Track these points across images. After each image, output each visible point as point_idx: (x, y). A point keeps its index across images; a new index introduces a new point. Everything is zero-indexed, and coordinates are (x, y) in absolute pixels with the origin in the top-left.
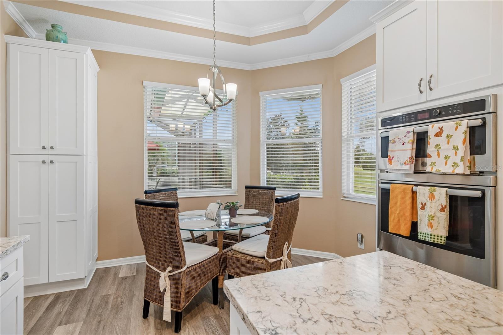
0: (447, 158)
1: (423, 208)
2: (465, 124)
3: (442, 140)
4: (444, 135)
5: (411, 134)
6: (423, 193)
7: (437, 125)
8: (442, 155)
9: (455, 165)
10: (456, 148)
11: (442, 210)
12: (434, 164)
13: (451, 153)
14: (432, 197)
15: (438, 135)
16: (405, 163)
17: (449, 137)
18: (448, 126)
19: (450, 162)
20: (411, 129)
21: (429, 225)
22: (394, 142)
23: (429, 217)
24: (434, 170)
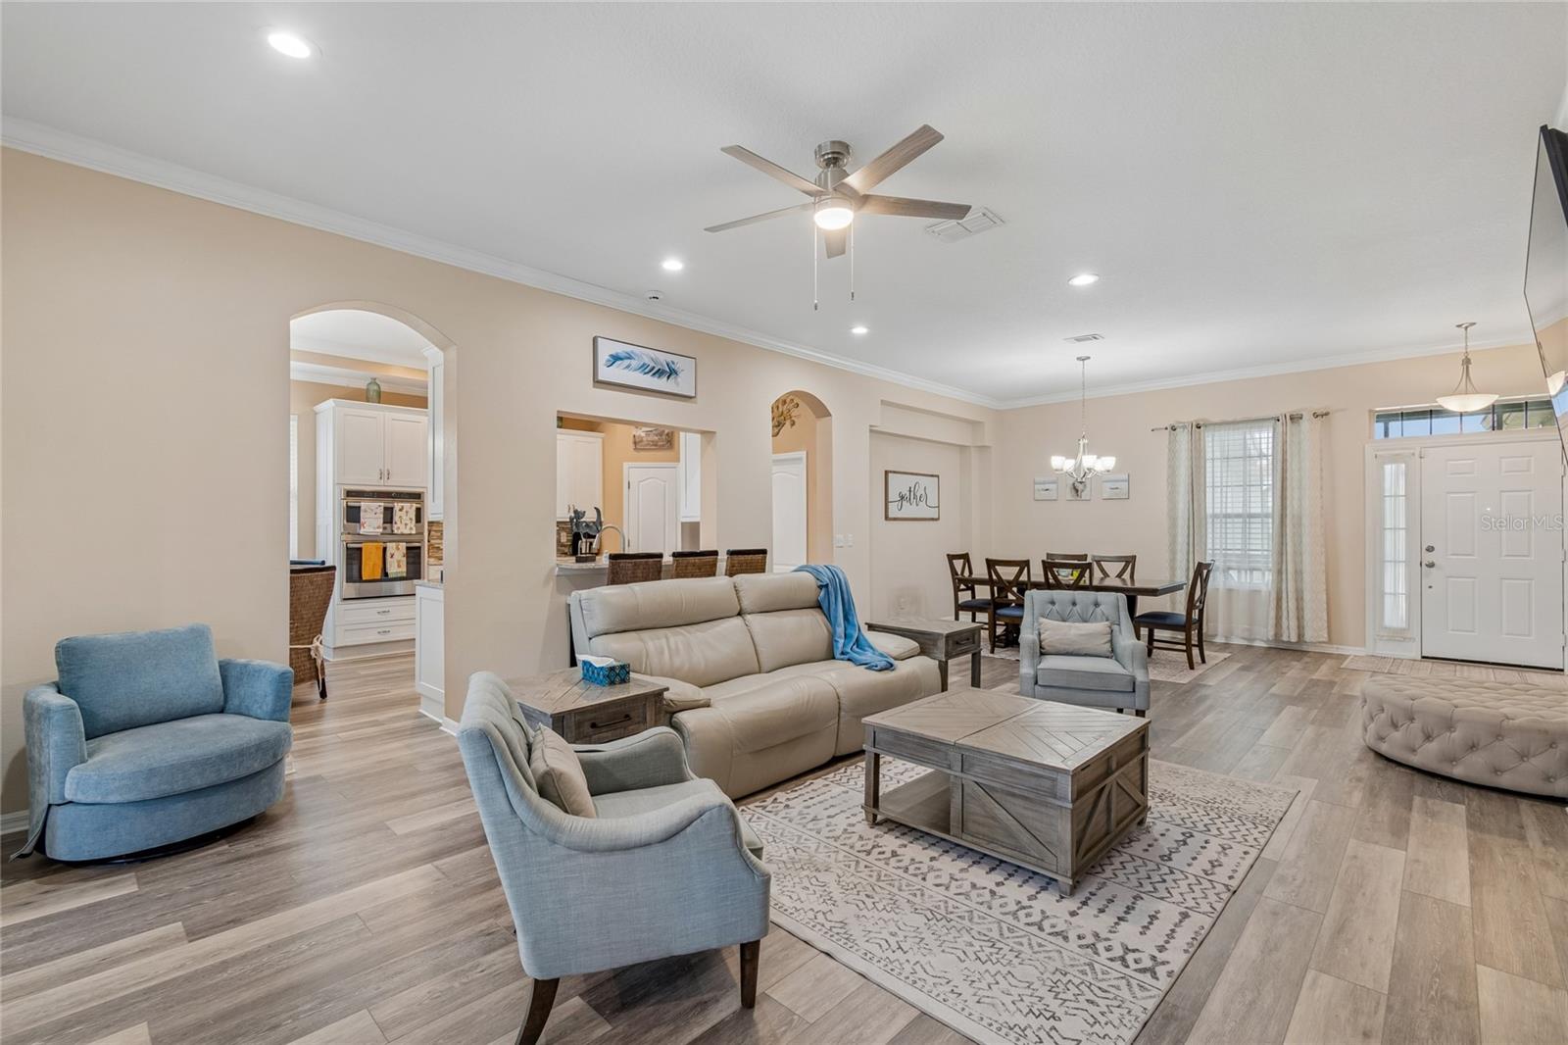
0: (406, 524)
1: (392, 557)
2: (415, 506)
3: (403, 513)
4: (406, 510)
5: (382, 508)
6: (392, 547)
7: (401, 504)
8: (404, 523)
9: (411, 529)
10: (411, 519)
11: (405, 556)
12: (398, 528)
13: (408, 522)
14: (398, 549)
15: (400, 510)
16: (379, 528)
18: (407, 505)
19: (408, 527)
20: (381, 504)
21: (399, 566)
22: (366, 511)
23: (399, 562)
24: (399, 532)
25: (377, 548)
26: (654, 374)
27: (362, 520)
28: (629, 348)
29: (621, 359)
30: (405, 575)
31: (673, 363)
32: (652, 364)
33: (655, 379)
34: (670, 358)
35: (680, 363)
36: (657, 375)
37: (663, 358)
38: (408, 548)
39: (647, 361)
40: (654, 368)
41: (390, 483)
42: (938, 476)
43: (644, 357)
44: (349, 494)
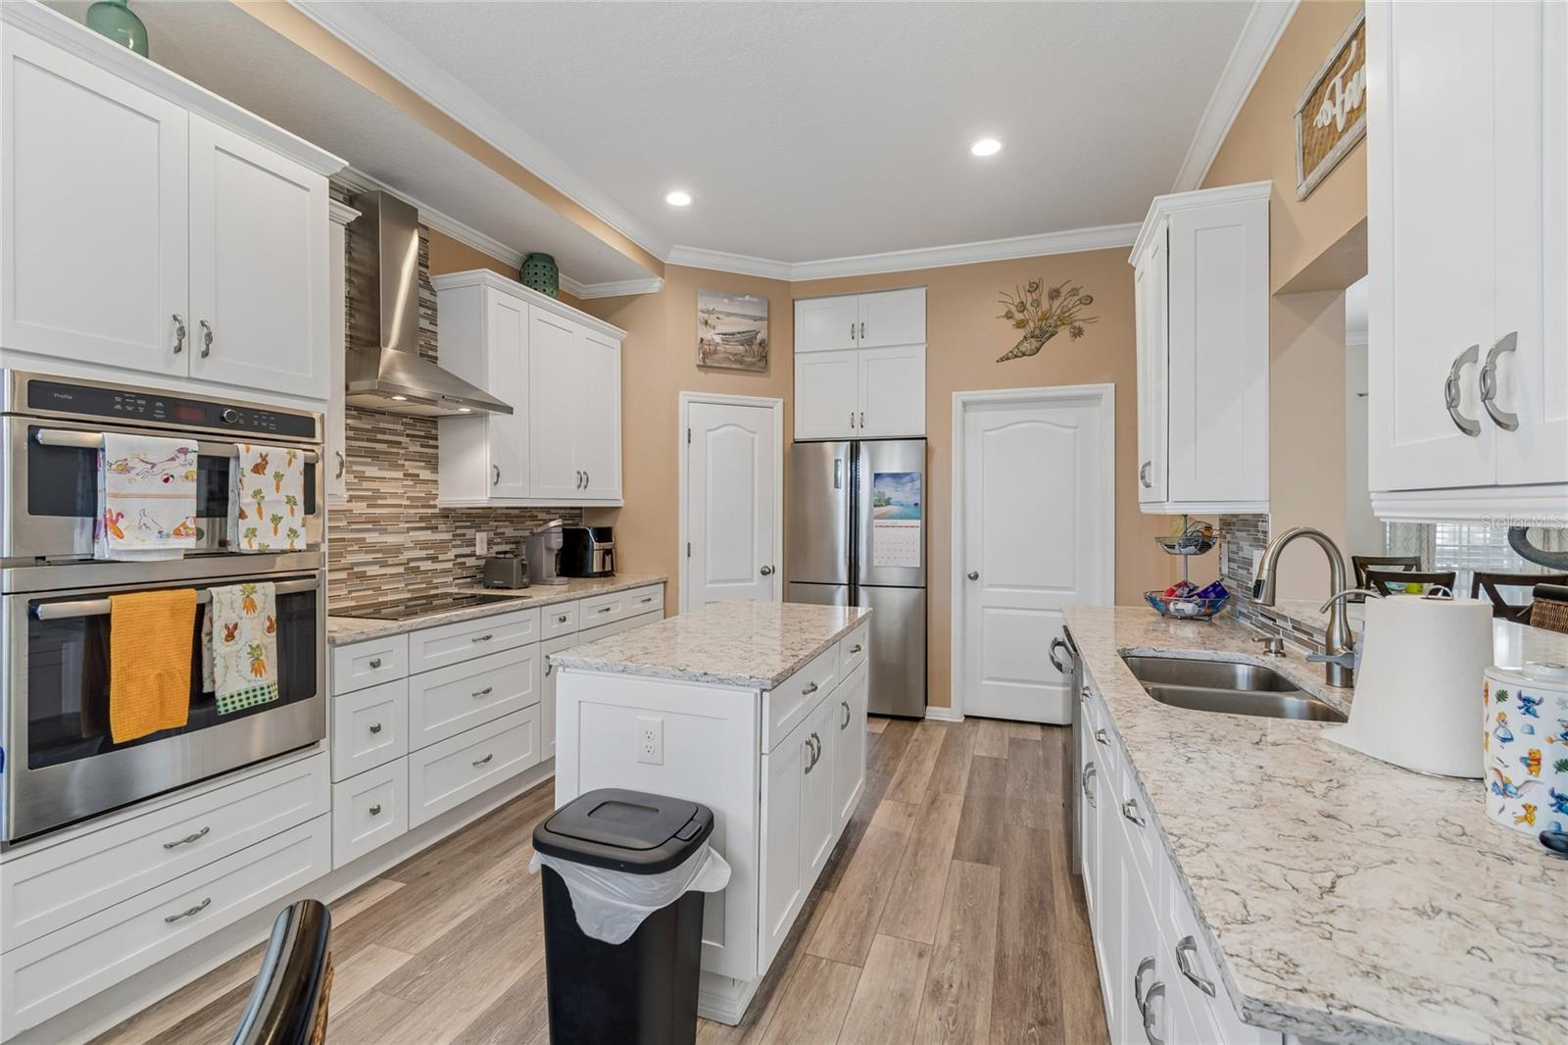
0: (276, 519)
1: (230, 636)
2: (296, 458)
3: (266, 481)
4: (270, 471)
5: (193, 457)
6: (226, 603)
7: (257, 449)
8: (267, 514)
9: (293, 533)
10: (291, 501)
11: (269, 630)
12: (252, 533)
13: (283, 510)
14: (250, 606)
15: (258, 469)
16: (177, 533)
17: (278, 476)
18: (277, 454)
19: (283, 527)
20: (192, 444)
21: (257, 668)
22: (125, 468)
23: (255, 651)
24: (256, 547)
25: (174, 612)
27: (106, 504)
30: (275, 695)
38: (281, 599)
41: (209, 369)
44: (42, 393)
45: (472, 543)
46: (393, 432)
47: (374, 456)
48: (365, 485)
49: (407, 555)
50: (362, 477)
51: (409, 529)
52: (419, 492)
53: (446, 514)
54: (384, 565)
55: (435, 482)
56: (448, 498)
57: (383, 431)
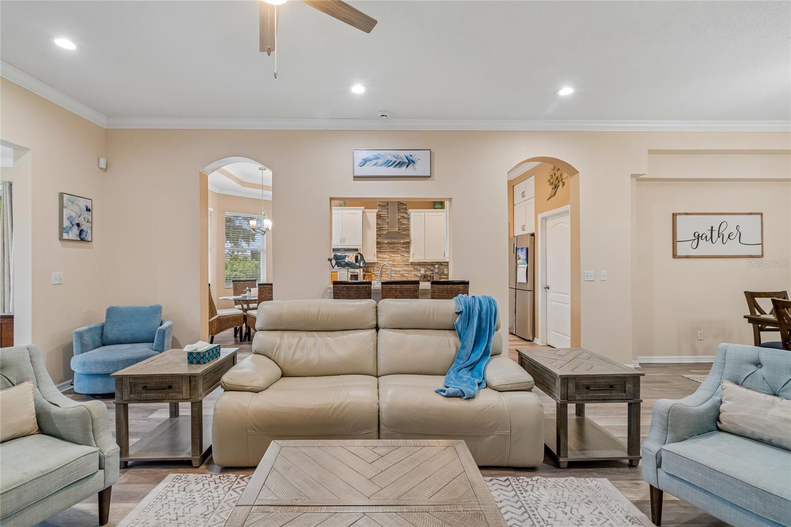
26: (396, 166)
28: (376, 153)
29: (371, 160)
31: (411, 156)
32: (394, 159)
33: (397, 168)
34: (408, 153)
35: (416, 155)
36: (398, 166)
37: (403, 155)
39: (390, 158)
40: (395, 162)
41: (345, 244)
42: (761, 214)
43: (387, 156)
45: (420, 271)
46: (398, 247)
47: (393, 252)
48: (392, 258)
49: (401, 272)
50: (391, 256)
51: (402, 267)
52: (405, 259)
53: (412, 264)
54: (396, 274)
55: (409, 257)
56: (411, 260)
57: (395, 247)
